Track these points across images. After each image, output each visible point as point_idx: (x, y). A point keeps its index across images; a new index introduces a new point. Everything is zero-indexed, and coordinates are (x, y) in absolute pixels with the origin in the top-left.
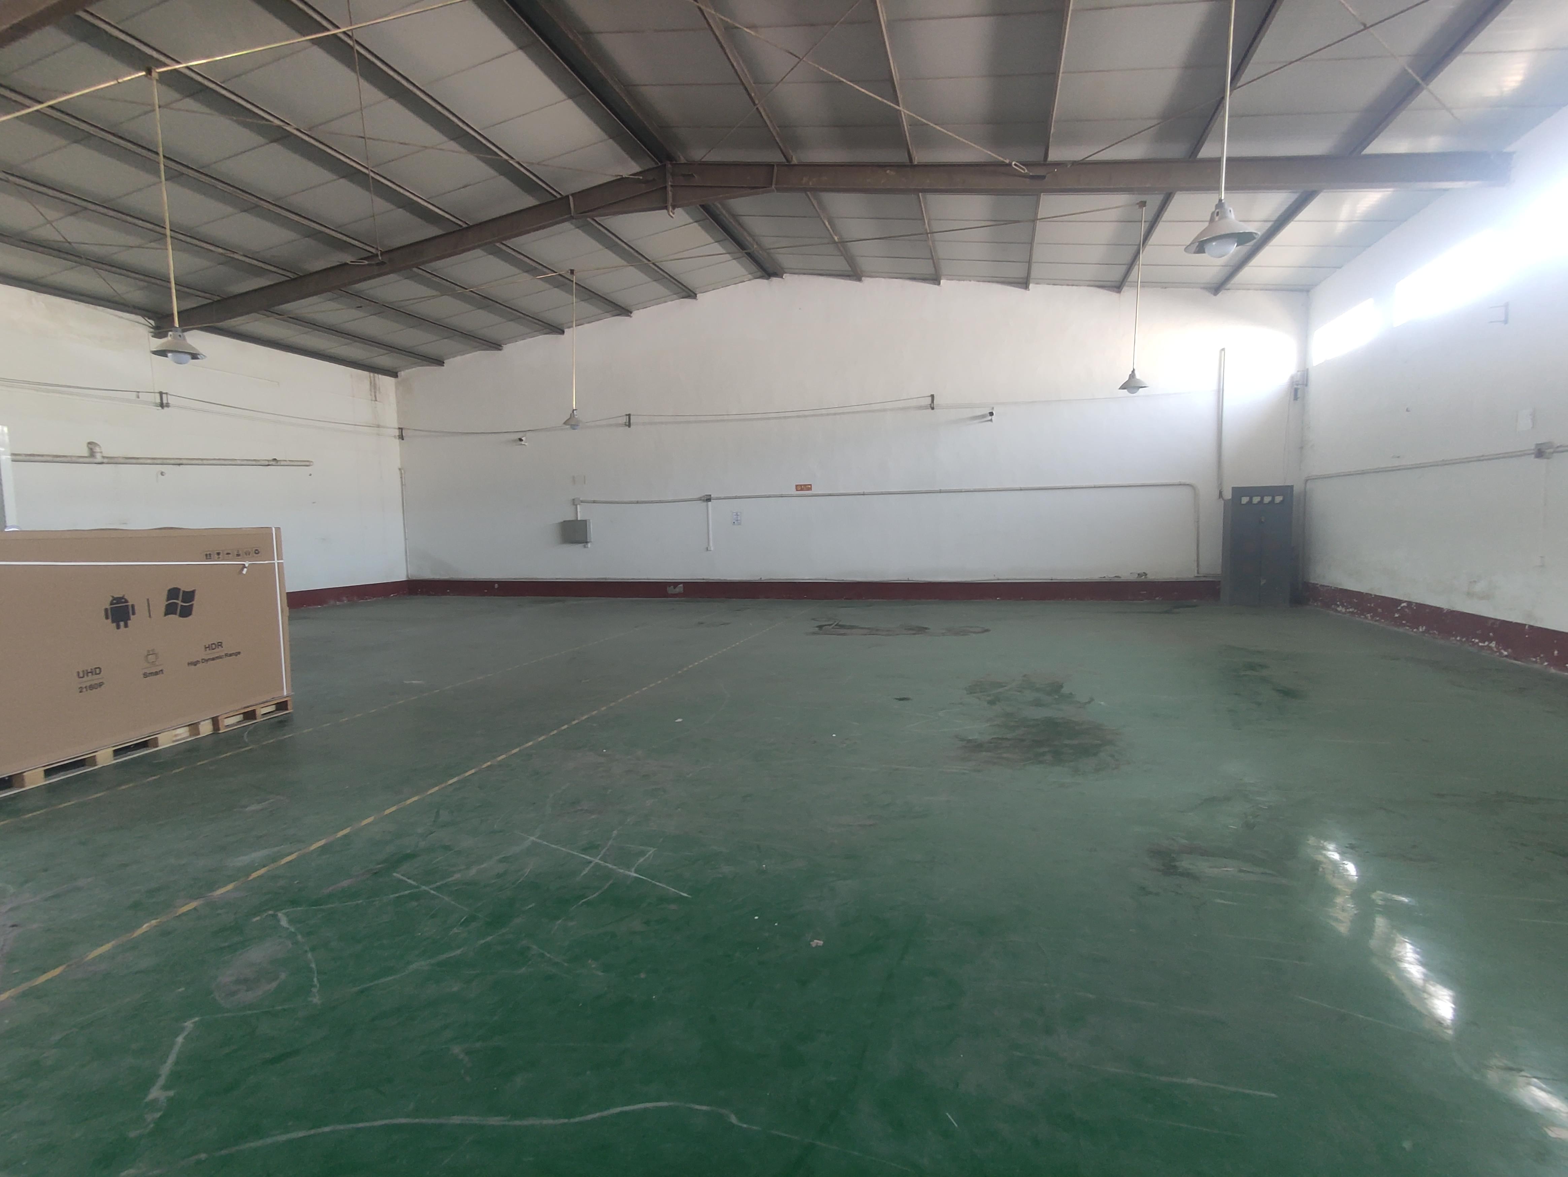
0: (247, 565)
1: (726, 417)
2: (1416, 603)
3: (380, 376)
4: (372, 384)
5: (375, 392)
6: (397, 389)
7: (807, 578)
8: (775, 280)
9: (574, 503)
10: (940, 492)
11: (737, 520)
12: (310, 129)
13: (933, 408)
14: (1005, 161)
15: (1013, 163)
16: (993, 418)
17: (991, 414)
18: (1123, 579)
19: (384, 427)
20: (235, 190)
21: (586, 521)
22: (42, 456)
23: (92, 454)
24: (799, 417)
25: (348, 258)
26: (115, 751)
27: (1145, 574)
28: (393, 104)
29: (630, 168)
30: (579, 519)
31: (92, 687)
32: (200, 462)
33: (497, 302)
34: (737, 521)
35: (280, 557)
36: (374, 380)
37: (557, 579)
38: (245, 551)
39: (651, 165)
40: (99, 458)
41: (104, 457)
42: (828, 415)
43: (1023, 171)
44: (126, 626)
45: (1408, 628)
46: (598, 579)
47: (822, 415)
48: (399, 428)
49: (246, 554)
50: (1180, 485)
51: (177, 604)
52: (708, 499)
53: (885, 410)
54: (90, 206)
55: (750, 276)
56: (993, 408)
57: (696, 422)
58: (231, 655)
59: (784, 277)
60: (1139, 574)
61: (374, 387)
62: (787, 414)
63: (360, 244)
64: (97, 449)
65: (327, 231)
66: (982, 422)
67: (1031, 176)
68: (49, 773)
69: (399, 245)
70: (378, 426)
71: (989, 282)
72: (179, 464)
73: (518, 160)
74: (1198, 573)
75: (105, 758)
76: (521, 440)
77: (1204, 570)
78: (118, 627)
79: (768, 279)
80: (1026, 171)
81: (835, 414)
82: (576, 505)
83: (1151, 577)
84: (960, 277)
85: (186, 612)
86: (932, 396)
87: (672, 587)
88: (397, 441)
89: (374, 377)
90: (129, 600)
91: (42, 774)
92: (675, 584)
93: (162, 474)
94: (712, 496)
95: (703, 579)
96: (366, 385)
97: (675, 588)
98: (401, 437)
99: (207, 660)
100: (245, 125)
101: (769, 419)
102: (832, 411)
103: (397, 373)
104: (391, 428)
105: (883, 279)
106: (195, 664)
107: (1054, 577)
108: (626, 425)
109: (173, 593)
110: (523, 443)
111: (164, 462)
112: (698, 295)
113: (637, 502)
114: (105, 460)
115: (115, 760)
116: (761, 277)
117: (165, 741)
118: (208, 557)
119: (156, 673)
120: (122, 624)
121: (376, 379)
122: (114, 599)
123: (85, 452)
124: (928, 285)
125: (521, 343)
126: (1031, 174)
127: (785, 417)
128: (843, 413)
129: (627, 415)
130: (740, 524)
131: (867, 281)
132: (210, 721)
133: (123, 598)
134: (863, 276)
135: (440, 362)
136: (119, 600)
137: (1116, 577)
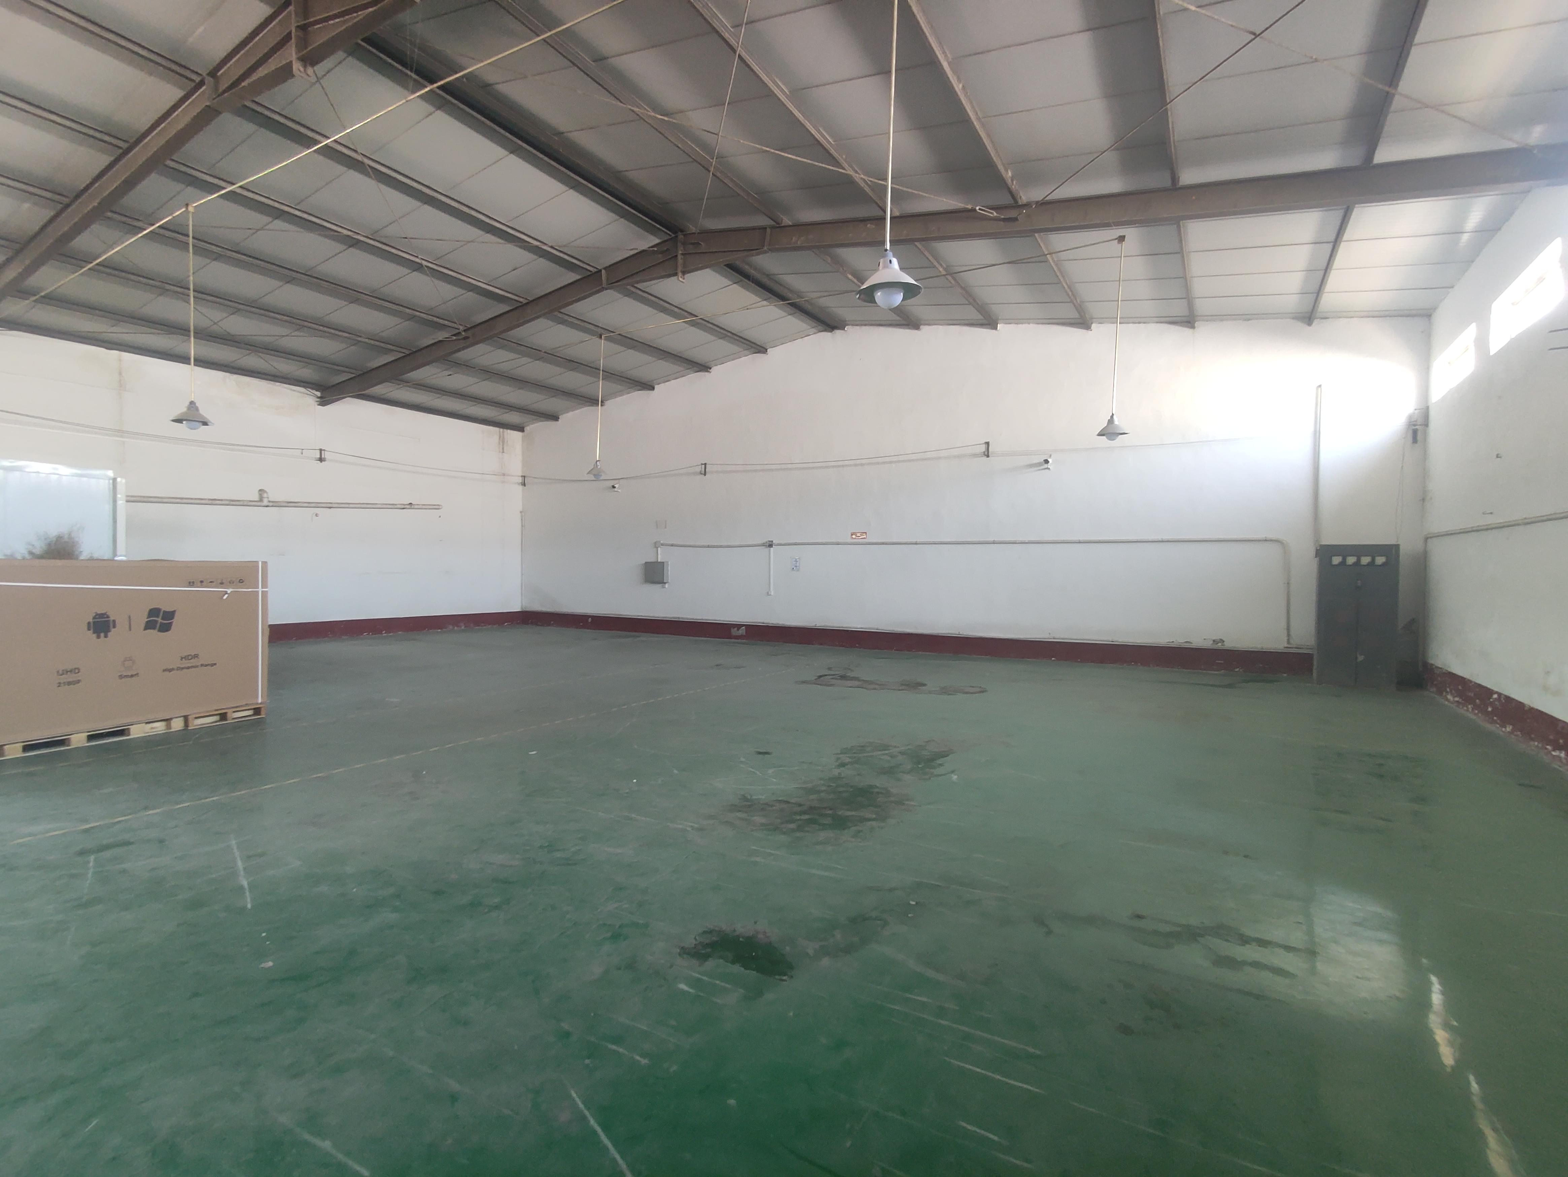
0: (229, 592)
1: (790, 466)
2: (1506, 696)
3: (509, 431)
4: (501, 439)
5: (503, 445)
6: (523, 441)
7: (859, 626)
8: (838, 332)
9: (656, 545)
10: (994, 543)
11: (796, 566)
12: (372, 235)
13: (988, 456)
14: (967, 207)
15: (977, 208)
16: (1049, 466)
17: (1046, 462)
18: (1193, 646)
19: (508, 475)
20: (336, 286)
21: (663, 562)
22: (222, 500)
23: (261, 500)
24: (856, 465)
25: (441, 335)
26: (89, 736)
27: (1222, 641)
28: (427, 208)
29: (648, 241)
30: (659, 561)
31: (69, 683)
32: (347, 506)
33: (582, 364)
34: (795, 568)
35: (265, 585)
36: (503, 435)
37: (638, 616)
38: (229, 580)
39: (666, 238)
40: (265, 502)
41: (269, 502)
42: (884, 463)
43: (992, 215)
44: (106, 636)
45: (1498, 726)
46: (674, 618)
47: (878, 463)
48: (522, 476)
49: (230, 583)
50: (1266, 540)
51: (156, 622)
52: (771, 546)
53: (939, 458)
54: (241, 307)
55: (814, 330)
56: (1050, 456)
57: (763, 470)
58: (206, 665)
59: (846, 329)
60: (1214, 641)
61: (502, 441)
62: (846, 463)
63: (449, 323)
64: (265, 495)
65: (422, 315)
66: (1039, 470)
67: (1002, 218)
68: (26, 748)
69: (479, 321)
70: (504, 475)
71: (1049, 324)
72: (330, 508)
73: (550, 245)
74: (1288, 642)
75: (79, 740)
76: (614, 487)
77: (1296, 641)
78: (98, 637)
79: (831, 332)
80: (995, 214)
81: (891, 462)
82: (657, 548)
83: (1229, 644)
84: (1018, 321)
85: (165, 628)
86: (988, 444)
87: (736, 629)
88: (521, 487)
89: (503, 432)
90: (110, 616)
91: (21, 749)
92: (739, 626)
93: (317, 515)
94: (774, 542)
95: (763, 623)
96: (496, 438)
97: (738, 630)
98: (524, 484)
99: (183, 668)
100: (326, 236)
101: (827, 467)
102: (887, 459)
103: (523, 428)
104: (515, 476)
105: (941, 326)
106: (170, 670)
107: (1115, 639)
108: (701, 474)
109: (154, 612)
110: (616, 490)
111: (318, 505)
112: (768, 350)
113: (709, 547)
114: (271, 504)
115: (87, 743)
116: (825, 330)
117: (137, 732)
118: (191, 584)
119: (132, 676)
120: (102, 635)
121: (505, 434)
122: (97, 614)
123: (256, 497)
124: (985, 330)
125: (619, 399)
126: (1003, 217)
127: (843, 466)
128: (899, 462)
129: (702, 464)
130: (798, 570)
131: (925, 329)
132: (182, 718)
133: (105, 614)
134: (921, 325)
135: (555, 418)
136: (102, 615)
137: (1186, 642)
